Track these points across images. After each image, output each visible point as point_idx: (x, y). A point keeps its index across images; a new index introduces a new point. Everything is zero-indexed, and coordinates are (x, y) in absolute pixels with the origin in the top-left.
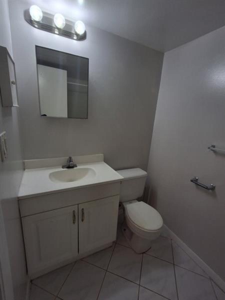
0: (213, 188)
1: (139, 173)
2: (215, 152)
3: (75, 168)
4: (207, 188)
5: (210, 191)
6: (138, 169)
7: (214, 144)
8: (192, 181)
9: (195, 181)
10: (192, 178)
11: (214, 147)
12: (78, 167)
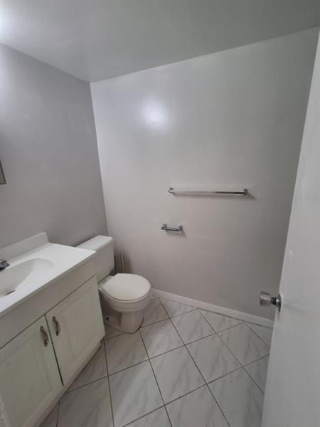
0: (181, 228)
1: (102, 241)
2: (174, 193)
3: (7, 268)
4: (177, 230)
5: (180, 232)
6: (99, 236)
7: (172, 187)
8: (162, 228)
9: (164, 228)
10: (162, 226)
11: (172, 189)
12: (12, 265)
